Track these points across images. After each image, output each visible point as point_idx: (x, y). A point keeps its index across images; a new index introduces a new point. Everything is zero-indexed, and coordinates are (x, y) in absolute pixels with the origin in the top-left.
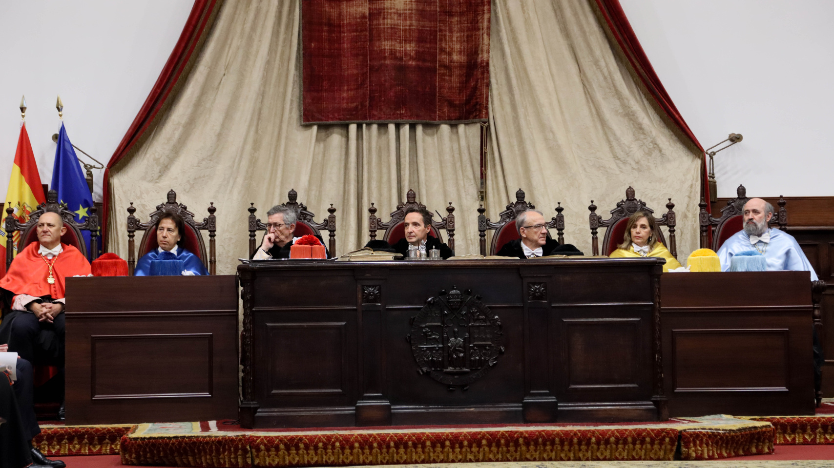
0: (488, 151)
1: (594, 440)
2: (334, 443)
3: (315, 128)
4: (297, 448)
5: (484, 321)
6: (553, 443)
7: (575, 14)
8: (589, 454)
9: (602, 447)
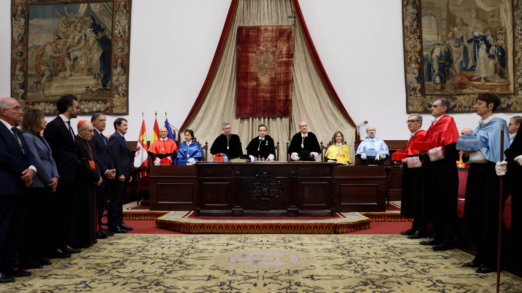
0: (291, 126)
1: (306, 227)
2: (216, 226)
3: (240, 119)
4: (204, 228)
5: (275, 183)
6: (292, 228)
7: (318, 85)
8: (304, 232)
9: (309, 229)
